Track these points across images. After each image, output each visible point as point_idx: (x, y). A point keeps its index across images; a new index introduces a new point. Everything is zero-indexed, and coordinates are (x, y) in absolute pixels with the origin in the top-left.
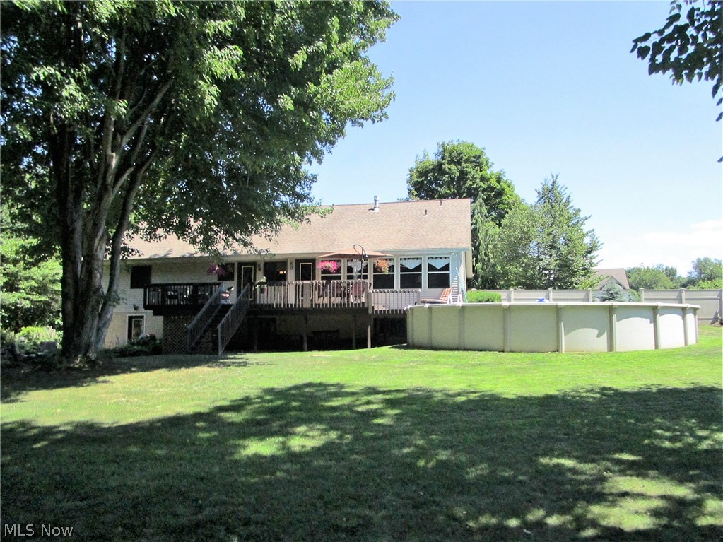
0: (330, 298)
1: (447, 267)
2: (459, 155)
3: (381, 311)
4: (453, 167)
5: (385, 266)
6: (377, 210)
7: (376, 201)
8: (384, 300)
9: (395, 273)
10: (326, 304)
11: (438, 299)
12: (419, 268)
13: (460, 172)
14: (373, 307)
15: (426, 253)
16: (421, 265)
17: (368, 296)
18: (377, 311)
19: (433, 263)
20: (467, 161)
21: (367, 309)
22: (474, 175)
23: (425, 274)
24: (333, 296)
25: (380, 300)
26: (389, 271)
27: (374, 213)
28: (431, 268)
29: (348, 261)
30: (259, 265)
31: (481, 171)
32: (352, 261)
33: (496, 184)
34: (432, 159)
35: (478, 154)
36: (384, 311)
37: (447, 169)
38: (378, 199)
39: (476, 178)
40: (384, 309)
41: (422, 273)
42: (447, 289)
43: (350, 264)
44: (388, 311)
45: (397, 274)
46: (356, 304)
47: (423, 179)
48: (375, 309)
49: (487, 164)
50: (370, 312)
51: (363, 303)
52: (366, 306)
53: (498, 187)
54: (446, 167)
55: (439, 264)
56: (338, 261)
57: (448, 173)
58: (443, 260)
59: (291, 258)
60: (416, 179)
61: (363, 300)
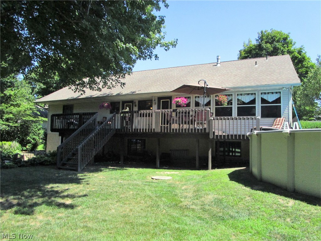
0: (179, 124)
1: (278, 100)
2: (272, 38)
3: (221, 136)
4: (269, 45)
5: (224, 99)
6: (219, 65)
7: (218, 59)
8: (224, 127)
9: (233, 106)
10: (176, 130)
11: (272, 127)
12: (253, 101)
13: (273, 48)
14: (214, 132)
15: (259, 89)
16: (255, 98)
17: (209, 122)
18: (217, 136)
19: (265, 97)
20: (278, 41)
21: (208, 134)
22: (283, 50)
23: (258, 106)
24: (182, 123)
25: (220, 126)
26: (228, 104)
27: (217, 67)
28: (263, 101)
29: (196, 97)
30: (135, 103)
31: (288, 47)
32: (199, 97)
33: (298, 55)
34: (254, 43)
35: (285, 37)
36: (224, 136)
37: (264, 47)
38: (219, 58)
39: (284, 52)
40: (224, 134)
41: (256, 105)
42: (279, 119)
43: (197, 100)
44: (228, 136)
45: (235, 106)
46: (198, 130)
47: (248, 54)
48: (216, 134)
49: (291, 43)
50: (211, 136)
51: (205, 129)
52: (207, 131)
53: (300, 57)
54: (264, 45)
55: (271, 98)
56: (188, 98)
57: (265, 50)
58: (274, 94)
59: (154, 96)
60: (244, 55)
61: (205, 126)
